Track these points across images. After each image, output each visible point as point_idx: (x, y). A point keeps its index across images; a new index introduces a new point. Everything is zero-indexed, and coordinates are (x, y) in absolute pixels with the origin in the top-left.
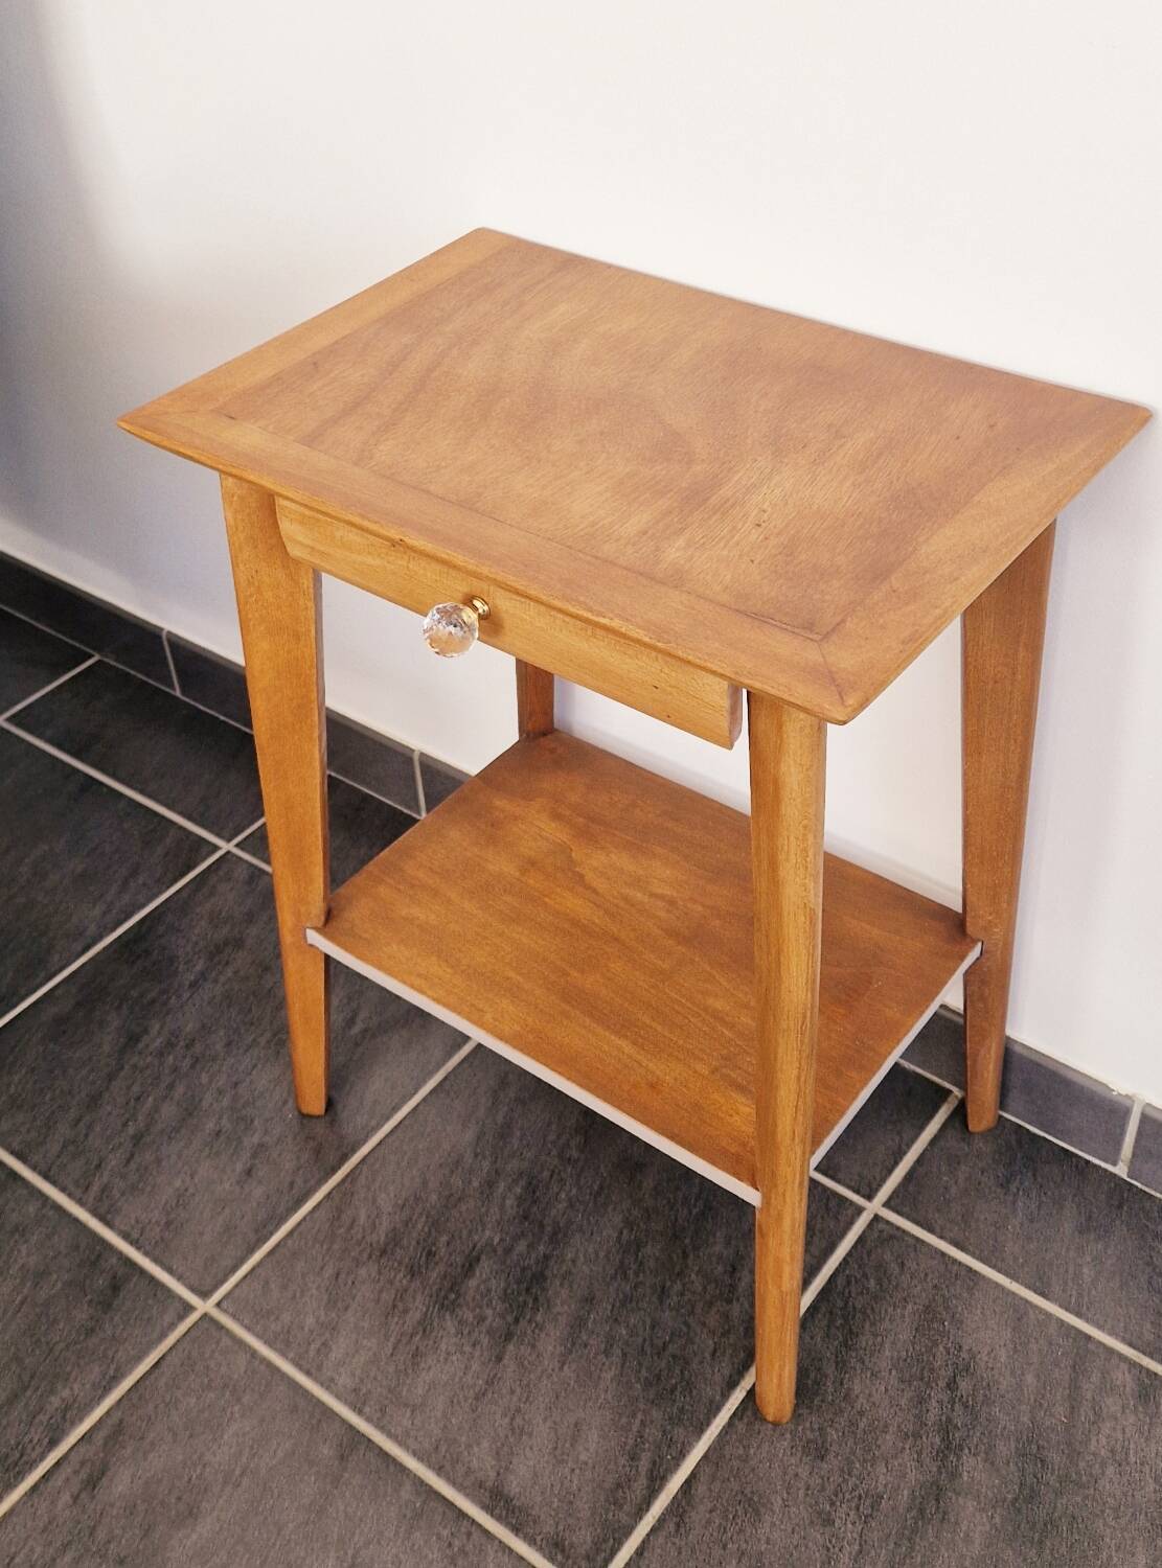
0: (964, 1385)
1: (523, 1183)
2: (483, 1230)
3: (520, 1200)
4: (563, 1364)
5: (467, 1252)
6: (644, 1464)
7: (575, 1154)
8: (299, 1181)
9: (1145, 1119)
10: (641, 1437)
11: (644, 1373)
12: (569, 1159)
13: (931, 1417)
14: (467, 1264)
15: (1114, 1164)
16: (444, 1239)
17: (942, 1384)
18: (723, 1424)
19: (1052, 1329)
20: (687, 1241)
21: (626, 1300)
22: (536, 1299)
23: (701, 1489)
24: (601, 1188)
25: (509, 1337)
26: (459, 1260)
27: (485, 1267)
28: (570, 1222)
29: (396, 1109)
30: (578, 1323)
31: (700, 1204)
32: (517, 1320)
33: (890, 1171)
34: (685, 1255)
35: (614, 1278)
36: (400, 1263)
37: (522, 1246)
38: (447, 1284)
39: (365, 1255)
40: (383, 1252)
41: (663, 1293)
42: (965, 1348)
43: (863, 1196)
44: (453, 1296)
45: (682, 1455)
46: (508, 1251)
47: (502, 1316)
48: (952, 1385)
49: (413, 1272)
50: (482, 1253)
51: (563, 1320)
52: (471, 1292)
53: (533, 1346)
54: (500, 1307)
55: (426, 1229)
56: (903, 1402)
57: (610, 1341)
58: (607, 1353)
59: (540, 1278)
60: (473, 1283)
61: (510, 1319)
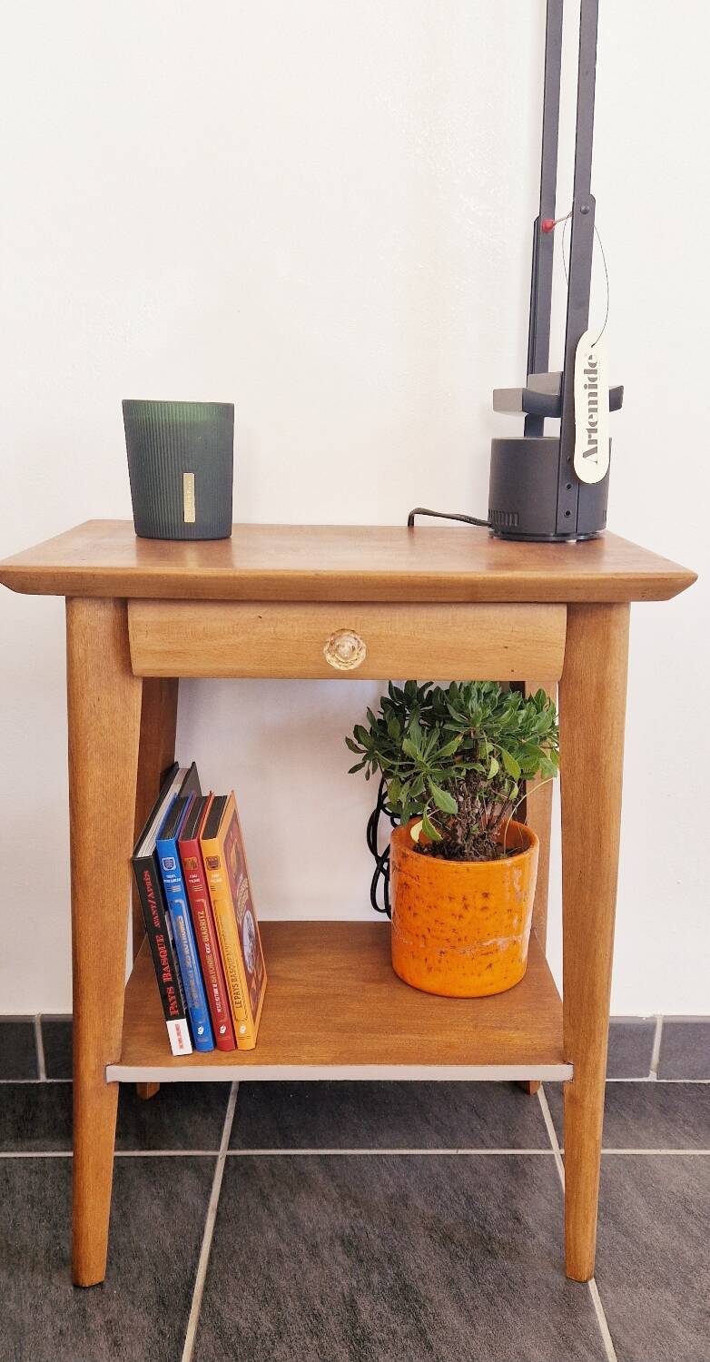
0: (693, 1208)
1: (338, 1243)
2: (340, 1283)
3: (347, 1253)
4: (474, 1326)
5: (342, 1301)
6: (582, 1349)
7: (358, 1211)
8: (166, 1329)
9: (665, 1025)
10: (564, 1335)
11: (528, 1302)
12: (355, 1215)
13: (697, 1232)
14: (350, 1308)
15: (647, 1076)
16: (317, 1302)
17: (684, 1214)
18: (599, 1300)
19: (703, 1161)
20: (475, 1220)
21: (474, 1269)
22: (416, 1301)
23: (626, 1341)
24: (391, 1219)
25: (422, 1333)
26: (341, 1308)
27: (364, 1303)
28: (393, 1248)
29: (198, 1249)
30: (459, 1298)
31: (462, 1197)
32: (417, 1320)
33: (546, 1131)
34: (483, 1228)
35: (453, 1261)
36: (300, 1333)
37: (375, 1278)
38: (348, 1328)
39: (268, 1343)
40: (280, 1334)
41: (491, 1253)
42: (675, 1191)
43: (545, 1149)
44: (359, 1331)
45: (597, 1331)
46: (369, 1285)
47: (404, 1322)
48: (690, 1212)
49: (314, 1333)
50: (353, 1296)
51: (448, 1303)
52: (370, 1323)
53: (444, 1328)
54: (399, 1319)
55: (298, 1304)
56: (676, 1233)
57: (490, 1297)
58: (493, 1303)
59: (406, 1287)
60: (365, 1316)
61: (412, 1321)
